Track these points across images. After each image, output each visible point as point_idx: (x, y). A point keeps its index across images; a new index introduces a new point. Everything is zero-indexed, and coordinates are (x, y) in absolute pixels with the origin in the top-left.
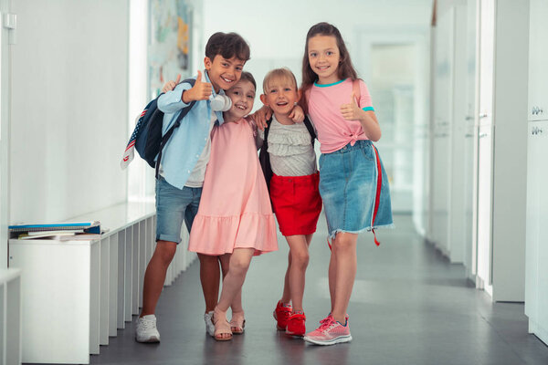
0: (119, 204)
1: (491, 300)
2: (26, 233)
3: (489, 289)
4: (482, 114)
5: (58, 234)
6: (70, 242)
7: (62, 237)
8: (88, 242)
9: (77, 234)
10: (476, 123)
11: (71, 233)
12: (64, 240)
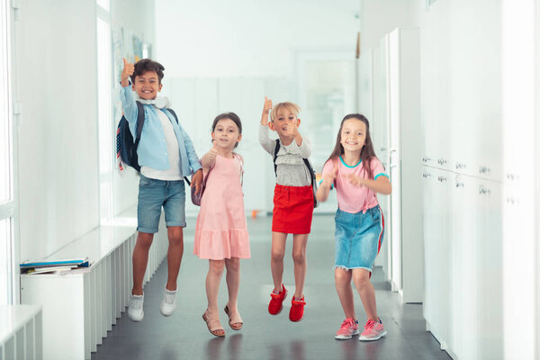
0: (95, 229)
1: (402, 302)
2: (33, 269)
3: (401, 292)
4: (392, 149)
5: (58, 269)
6: (68, 275)
7: (62, 272)
8: (82, 275)
9: (73, 269)
10: (388, 155)
11: (68, 268)
12: (63, 274)
